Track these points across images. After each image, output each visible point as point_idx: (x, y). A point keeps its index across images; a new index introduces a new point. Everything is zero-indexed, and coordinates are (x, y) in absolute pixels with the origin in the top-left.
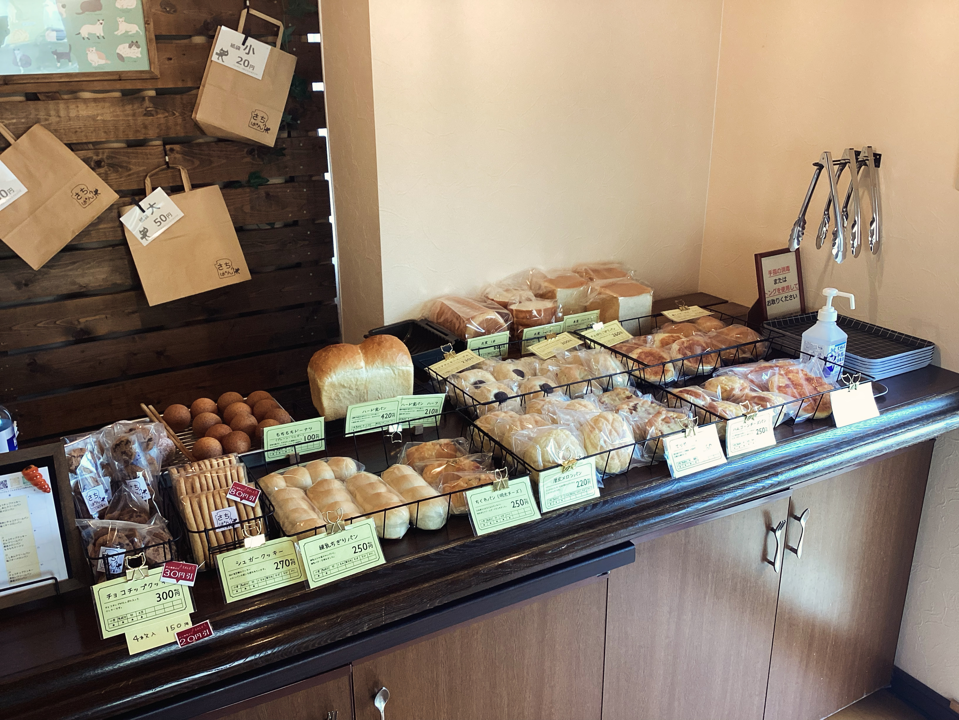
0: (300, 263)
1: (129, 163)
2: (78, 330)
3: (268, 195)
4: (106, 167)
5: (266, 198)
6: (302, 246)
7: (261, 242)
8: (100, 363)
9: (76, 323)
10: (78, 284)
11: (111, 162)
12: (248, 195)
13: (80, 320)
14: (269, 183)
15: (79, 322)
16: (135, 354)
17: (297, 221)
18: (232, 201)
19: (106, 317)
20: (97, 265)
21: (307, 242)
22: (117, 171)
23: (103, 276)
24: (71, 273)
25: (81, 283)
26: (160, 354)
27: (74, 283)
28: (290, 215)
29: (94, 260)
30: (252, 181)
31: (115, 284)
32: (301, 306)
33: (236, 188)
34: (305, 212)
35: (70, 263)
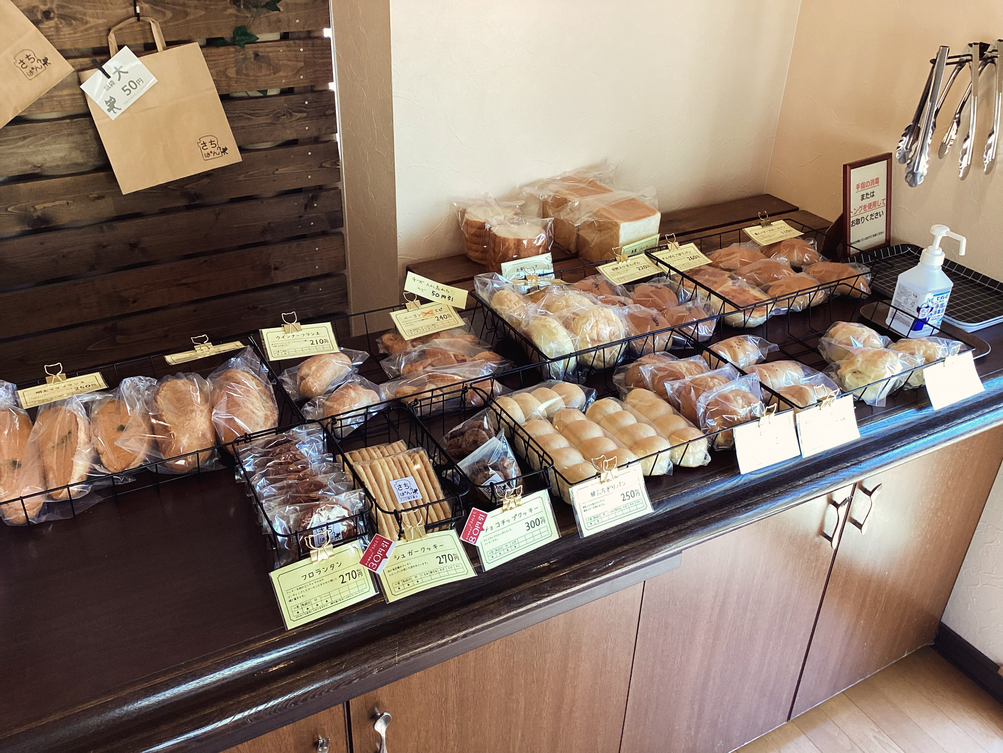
0: (297, 140)
1: (85, 14)
2: (35, 218)
3: (256, 55)
4: (56, 19)
5: (255, 59)
6: (298, 119)
7: (249, 114)
8: (64, 256)
9: (32, 210)
10: (31, 163)
11: (63, 13)
12: (233, 55)
13: (36, 207)
14: (258, 41)
15: (35, 208)
16: (104, 247)
17: (293, 88)
18: (214, 62)
19: (68, 203)
20: (54, 140)
21: (305, 115)
22: (71, 24)
23: (61, 154)
24: (21, 151)
25: (35, 163)
26: (134, 246)
27: (26, 163)
28: (284, 81)
29: (49, 135)
30: (237, 38)
31: (77, 164)
32: (299, 191)
33: (218, 46)
34: (302, 77)
35: (20, 138)
